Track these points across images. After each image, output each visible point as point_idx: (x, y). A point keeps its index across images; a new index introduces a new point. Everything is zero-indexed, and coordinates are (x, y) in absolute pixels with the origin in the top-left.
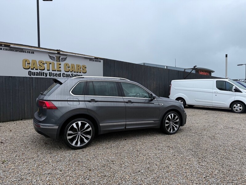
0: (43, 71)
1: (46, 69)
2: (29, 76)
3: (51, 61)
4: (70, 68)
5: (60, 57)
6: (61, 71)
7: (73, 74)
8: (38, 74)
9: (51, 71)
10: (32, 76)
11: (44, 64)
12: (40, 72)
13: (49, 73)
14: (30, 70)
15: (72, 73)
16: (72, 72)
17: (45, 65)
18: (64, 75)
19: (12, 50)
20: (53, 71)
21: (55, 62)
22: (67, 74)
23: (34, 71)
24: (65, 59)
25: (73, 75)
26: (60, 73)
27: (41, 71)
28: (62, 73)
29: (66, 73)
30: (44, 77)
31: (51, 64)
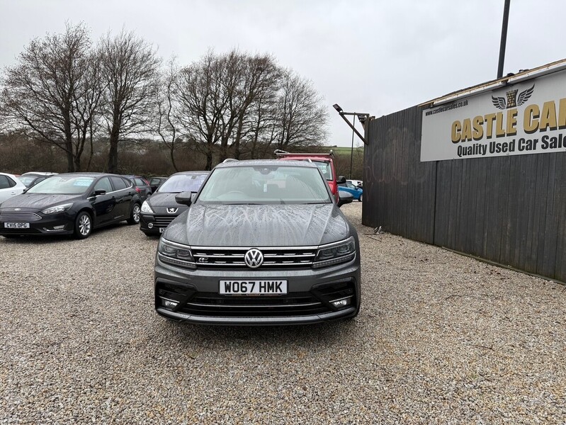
0: (479, 142)
1: (485, 136)
2: (458, 157)
3: (496, 111)
4: (539, 119)
5: (516, 92)
6: (515, 134)
7: (547, 138)
8: (471, 150)
9: (494, 139)
10: (463, 157)
11: (482, 123)
12: (474, 145)
13: (491, 143)
14: (460, 143)
15: (544, 134)
16: (544, 130)
17: (485, 126)
18: (522, 145)
19: (441, 110)
20: (498, 136)
21: (505, 112)
22: (531, 141)
23: (466, 144)
24: (530, 91)
25: (548, 141)
26: (514, 140)
27: (476, 142)
28: (517, 138)
29: (528, 137)
30: (480, 156)
31: (494, 119)
